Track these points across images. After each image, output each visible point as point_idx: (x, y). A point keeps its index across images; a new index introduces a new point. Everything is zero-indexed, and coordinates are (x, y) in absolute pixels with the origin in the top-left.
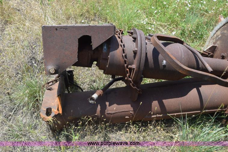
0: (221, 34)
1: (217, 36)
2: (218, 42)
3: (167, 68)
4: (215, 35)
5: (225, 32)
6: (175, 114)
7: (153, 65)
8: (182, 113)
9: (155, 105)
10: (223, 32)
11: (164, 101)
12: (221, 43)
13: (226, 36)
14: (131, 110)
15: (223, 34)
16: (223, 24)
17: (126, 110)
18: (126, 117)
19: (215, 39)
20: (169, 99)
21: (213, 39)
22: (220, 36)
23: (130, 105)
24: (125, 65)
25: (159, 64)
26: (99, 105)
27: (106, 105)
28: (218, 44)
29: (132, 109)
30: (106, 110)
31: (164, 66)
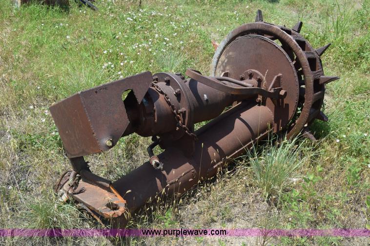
0: (226, 58)
1: (223, 62)
2: (228, 68)
3: (210, 102)
4: (220, 62)
5: (231, 53)
6: (236, 152)
7: (197, 103)
8: (244, 147)
9: (212, 152)
10: (228, 54)
11: (217, 143)
12: (231, 67)
13: (233, 58)
14: (192, 169)
15: (229, 58)
16: (222, 48)
17: (187, 171)
18: (190, 180)
19: (222, 67)
20: (221, 140)
21: (220, 67)
22: (226, 61)
23: (188, 164)
24: (175, 111)
25: (202, 101)
26: (157, 179)
27: (164, 175)
28: (228, 70)
29: (193, 167)
30: (167, 181)
31: (207, 100)
